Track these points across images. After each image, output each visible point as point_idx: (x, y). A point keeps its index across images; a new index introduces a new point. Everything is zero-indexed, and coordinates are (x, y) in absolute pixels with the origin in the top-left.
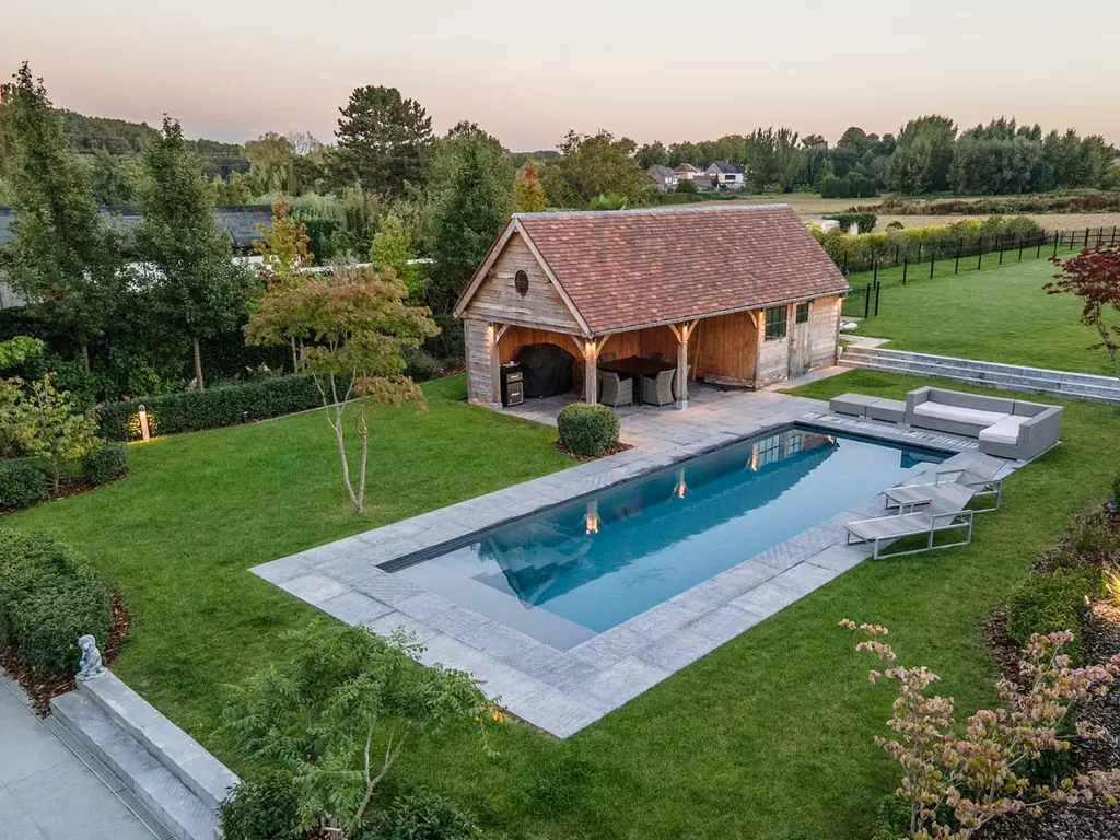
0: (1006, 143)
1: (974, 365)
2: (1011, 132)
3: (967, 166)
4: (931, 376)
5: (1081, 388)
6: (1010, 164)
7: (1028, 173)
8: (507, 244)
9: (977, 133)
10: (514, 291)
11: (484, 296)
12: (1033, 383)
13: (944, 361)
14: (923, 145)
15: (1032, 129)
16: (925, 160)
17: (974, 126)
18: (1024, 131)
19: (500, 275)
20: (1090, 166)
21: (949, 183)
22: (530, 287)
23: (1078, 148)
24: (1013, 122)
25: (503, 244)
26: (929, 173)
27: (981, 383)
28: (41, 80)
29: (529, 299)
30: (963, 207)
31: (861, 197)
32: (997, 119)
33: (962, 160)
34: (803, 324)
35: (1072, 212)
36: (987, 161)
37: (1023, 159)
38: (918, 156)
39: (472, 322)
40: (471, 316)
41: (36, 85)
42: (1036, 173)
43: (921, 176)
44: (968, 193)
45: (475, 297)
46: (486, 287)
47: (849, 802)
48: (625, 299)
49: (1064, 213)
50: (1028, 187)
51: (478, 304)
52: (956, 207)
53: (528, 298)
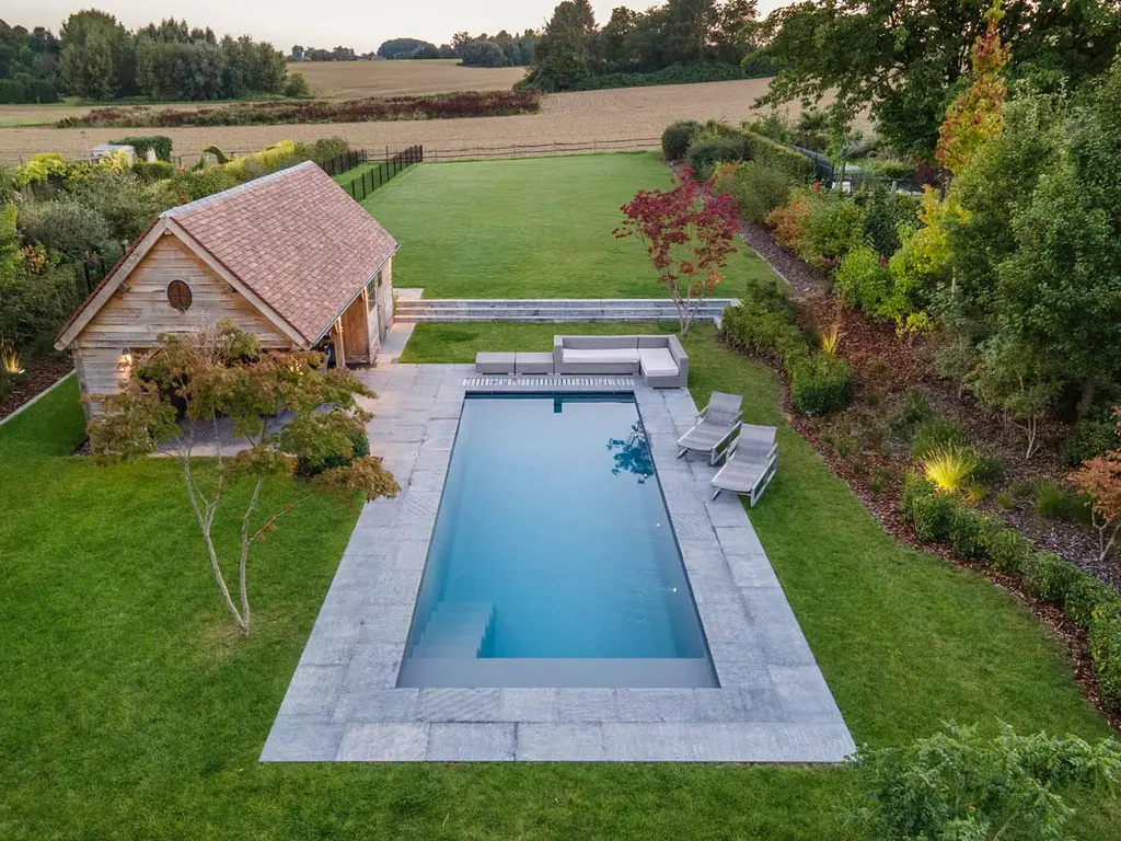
0: (186, 46)
1: (524, 304)
2: (186, 34)
3: (156, 69)
4: (493, 320)
5: (621, 312)
6: (200, 70)
7: (219, 79)
8: (152, 251)
9: (151, 33)
10: (166, 306)
11: (107, 318)
12: (581, 313)
13: (497, 303)
14: (100, 44)
15: (205, 32)
16: (107, 61)
18: (197, 34)
19: (136, 289)
20: (274, 73)
21: (139, 88)
22: (193, 299)
23: (258, 55)
24: (183, 23)
25: (145, 251)
26: (115, 74)
27: (540, 320)
29: (191, 315)
30: (193, 117)
31: (42, 102)
32: (168, 19)
33: (148, 63)
34: (381, 287)
35: (300, 123)
36: (174, 65)
37: (211, 64)
38: (98, 58)
39: (87, 352)
40: (84, 344)
42: (227, 77)
43: (107, 79)
44: (162, 98)
45: (93, 321)
46: (116, 306)
49: (293, 123)
50: (223, 93)
51: (99, 329)
52: (185, 119)
53: (191, 313)
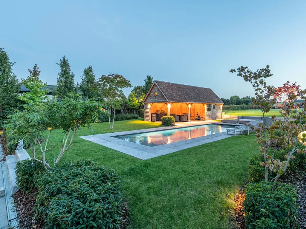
0: (249, 100)
2: (250, 98)
8: (153, 87)
9: (244, 98)
10: (154, 96)
11: (148, 98)
14: (234, 100)
17: (243, 97)
19: (151, 93)
22: (157, 94)
24: (250, 97)
28: (67, 59)
29: (157, 97)
34: (214, 109)
40: (146, 103)
41: (66, 60)
46: (149, 96)
47: (236, 173)
48: (177, 97)
51: (147, 100)
